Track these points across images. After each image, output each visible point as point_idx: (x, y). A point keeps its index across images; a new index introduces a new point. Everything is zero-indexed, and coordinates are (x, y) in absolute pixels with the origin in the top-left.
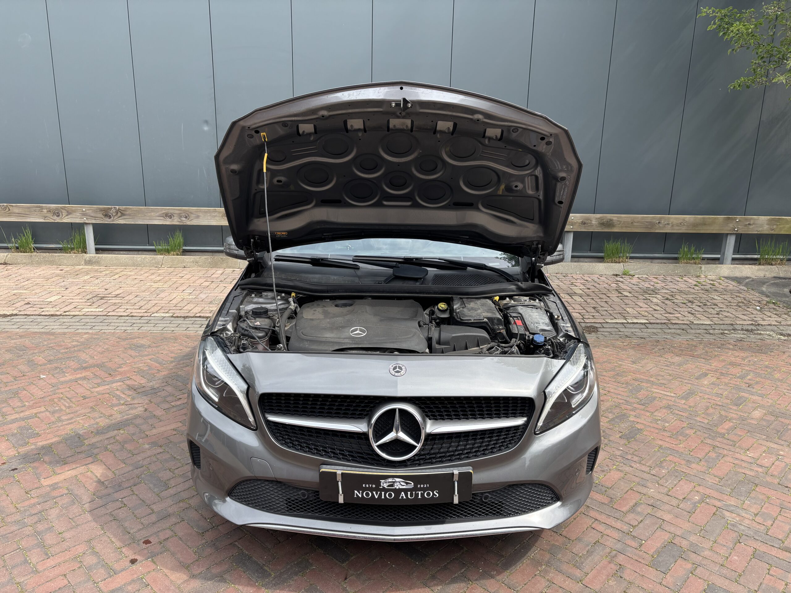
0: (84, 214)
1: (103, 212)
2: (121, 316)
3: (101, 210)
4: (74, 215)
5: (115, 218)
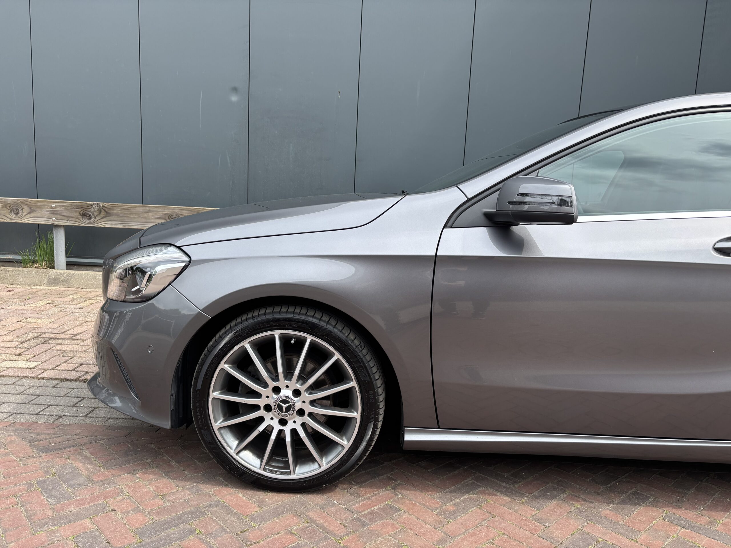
0: (53, 212)
1: (80, 210)
2: (66, 380)
3: (78, 207)
4: (39, 213)
5: (97, 219)
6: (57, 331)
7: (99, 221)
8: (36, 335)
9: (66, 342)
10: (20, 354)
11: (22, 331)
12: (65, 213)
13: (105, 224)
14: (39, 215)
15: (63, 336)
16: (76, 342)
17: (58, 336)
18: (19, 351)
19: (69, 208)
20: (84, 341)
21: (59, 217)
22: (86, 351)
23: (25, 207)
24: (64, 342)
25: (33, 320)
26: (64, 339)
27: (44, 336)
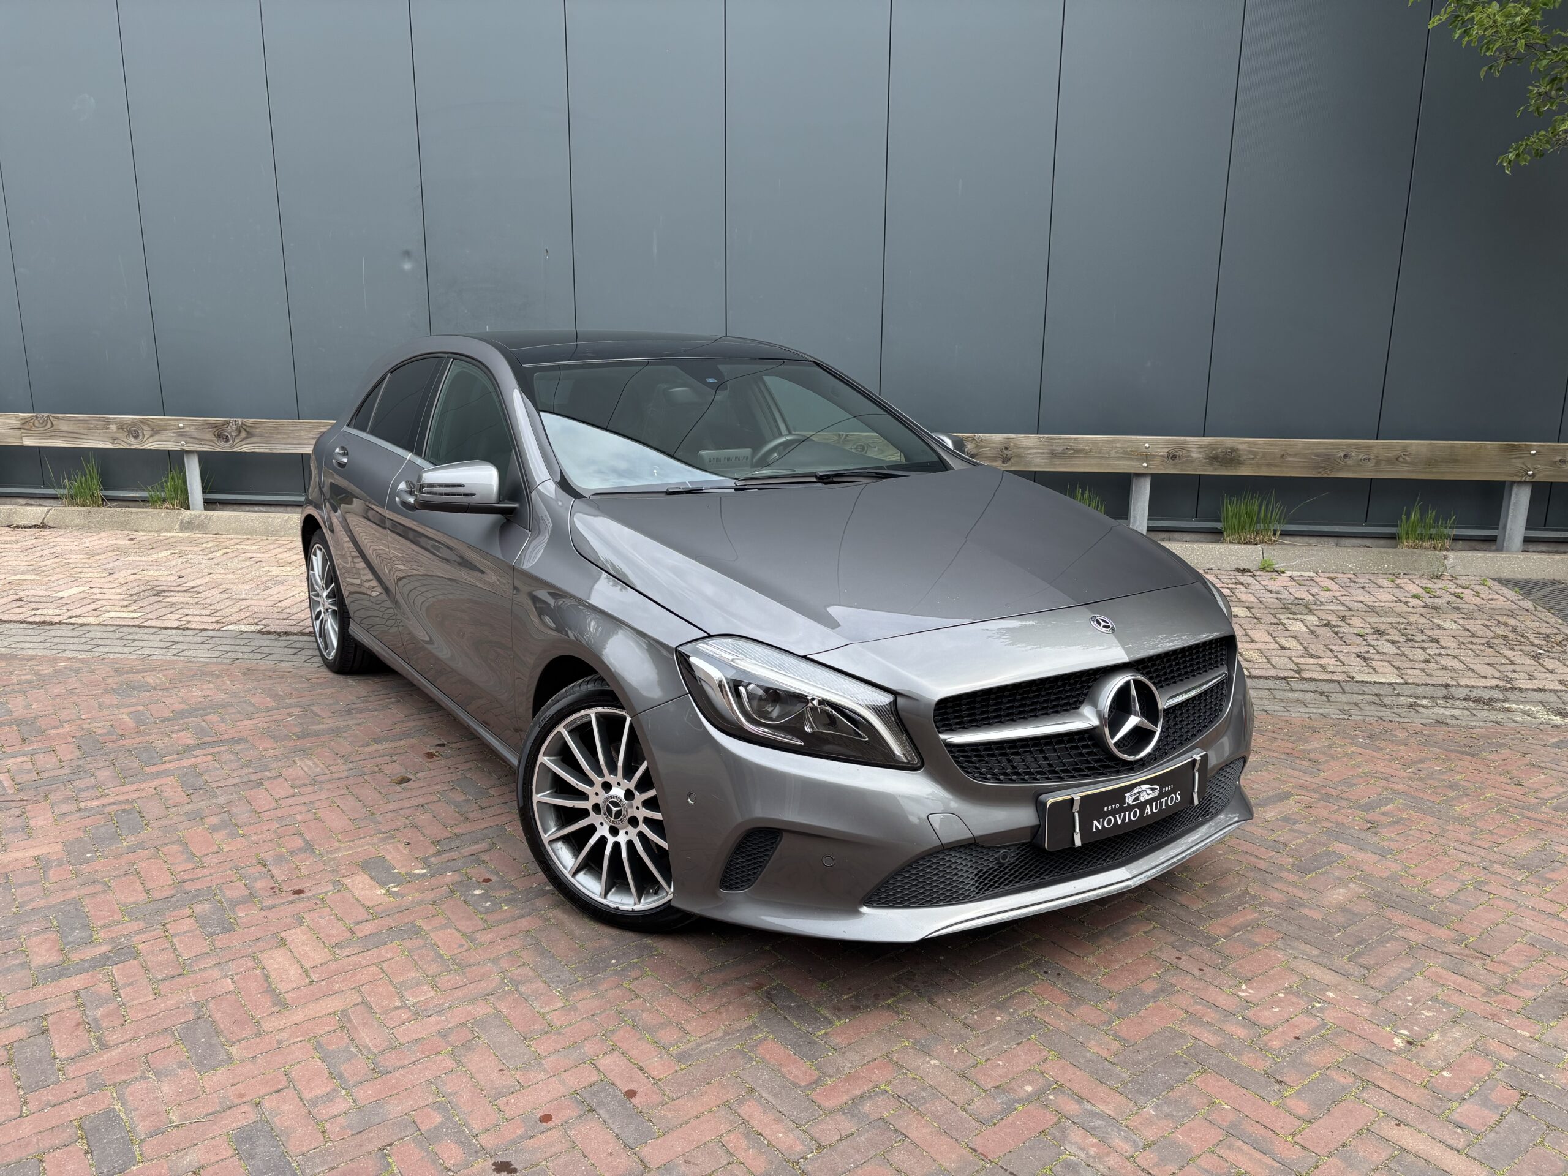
0: (181, 434)
1: (214, 429)
3: (212, 426)
4: (164, 435)
5: (237, 441)
6: (175, 584)
7: (239, 444)
8: (149, 587)
9: (179, 594)
10: (126, 606)
11: (134, 584)
12: (196, 435)
13: (246, 448)
14: (164, 438)
15: (177, 589)
16: (190, 594)
17: (172, 589)
18: (126, 603)
19: (200, 428)
20: (199, 593)
21: (189, 440)
22: (196, 603)
23: (145, 428)
24: (177, 594)
25: (150, 573)
26: (178, 592)
27: (157, 588)
